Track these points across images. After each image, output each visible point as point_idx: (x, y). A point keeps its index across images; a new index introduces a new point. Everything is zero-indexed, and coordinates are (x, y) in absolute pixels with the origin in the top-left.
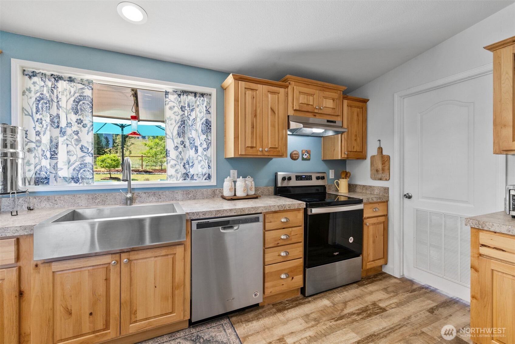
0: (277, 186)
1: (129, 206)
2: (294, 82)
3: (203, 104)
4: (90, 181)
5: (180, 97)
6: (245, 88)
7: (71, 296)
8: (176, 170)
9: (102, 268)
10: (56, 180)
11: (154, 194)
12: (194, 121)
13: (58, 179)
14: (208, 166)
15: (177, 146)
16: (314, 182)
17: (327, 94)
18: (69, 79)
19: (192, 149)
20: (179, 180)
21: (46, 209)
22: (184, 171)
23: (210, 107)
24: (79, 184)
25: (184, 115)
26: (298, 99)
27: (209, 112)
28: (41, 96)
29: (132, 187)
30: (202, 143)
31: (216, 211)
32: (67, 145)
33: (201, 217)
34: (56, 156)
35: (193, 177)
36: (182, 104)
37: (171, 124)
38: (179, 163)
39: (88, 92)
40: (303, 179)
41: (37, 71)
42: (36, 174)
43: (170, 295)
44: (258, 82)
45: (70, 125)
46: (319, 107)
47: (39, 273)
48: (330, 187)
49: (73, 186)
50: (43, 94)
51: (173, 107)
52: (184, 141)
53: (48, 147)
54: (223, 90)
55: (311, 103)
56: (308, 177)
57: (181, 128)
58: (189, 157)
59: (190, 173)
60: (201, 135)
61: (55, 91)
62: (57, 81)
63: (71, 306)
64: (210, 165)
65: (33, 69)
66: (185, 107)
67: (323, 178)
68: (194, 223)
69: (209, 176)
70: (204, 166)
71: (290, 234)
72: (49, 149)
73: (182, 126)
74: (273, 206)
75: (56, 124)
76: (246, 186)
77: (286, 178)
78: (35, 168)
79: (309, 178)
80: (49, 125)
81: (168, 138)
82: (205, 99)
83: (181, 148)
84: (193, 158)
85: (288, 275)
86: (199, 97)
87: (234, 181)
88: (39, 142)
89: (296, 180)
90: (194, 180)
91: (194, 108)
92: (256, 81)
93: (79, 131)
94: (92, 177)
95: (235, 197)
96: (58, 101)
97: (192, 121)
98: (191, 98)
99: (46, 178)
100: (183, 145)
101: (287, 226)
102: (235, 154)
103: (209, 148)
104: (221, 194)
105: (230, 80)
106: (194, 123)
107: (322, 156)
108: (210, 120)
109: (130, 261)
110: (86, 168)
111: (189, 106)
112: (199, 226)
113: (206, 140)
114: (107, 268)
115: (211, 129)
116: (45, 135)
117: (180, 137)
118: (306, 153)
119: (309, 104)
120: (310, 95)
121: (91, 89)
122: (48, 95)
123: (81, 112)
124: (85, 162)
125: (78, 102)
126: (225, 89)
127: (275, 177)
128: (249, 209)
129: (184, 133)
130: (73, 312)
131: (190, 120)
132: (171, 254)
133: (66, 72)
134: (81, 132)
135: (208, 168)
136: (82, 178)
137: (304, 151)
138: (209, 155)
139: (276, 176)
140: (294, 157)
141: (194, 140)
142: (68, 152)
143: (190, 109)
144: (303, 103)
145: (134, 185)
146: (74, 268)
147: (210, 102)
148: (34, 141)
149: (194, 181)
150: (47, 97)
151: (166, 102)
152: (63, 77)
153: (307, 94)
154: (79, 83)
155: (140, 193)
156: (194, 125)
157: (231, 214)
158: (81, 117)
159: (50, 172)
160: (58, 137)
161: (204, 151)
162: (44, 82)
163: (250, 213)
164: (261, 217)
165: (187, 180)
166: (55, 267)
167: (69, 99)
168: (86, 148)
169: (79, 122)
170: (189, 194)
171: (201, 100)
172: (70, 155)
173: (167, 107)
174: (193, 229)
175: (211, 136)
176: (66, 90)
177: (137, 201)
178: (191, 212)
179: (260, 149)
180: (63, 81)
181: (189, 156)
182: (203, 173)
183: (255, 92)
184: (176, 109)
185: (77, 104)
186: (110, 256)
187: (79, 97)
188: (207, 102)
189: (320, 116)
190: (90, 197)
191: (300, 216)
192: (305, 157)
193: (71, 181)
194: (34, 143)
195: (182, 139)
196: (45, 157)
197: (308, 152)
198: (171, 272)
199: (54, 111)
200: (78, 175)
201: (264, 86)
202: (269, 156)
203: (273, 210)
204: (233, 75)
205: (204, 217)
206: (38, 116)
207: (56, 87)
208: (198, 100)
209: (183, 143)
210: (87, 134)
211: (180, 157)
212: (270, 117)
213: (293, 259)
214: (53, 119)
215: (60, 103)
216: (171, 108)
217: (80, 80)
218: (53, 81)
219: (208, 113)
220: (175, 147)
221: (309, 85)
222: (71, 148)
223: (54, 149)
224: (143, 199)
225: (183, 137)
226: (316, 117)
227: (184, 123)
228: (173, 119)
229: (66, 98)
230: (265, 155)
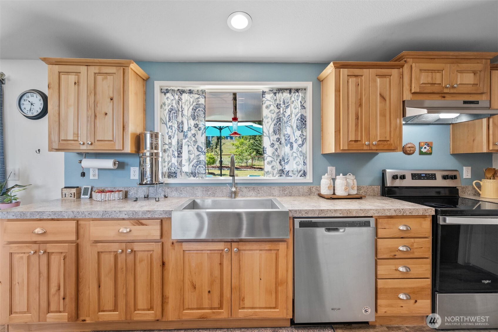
0: (386, 186)
1: (233, 199)
2: (411, 59)
3: (298, 100)
4: (204, 175)
5: (275, 95)
6: (348, 76)
7: (195, 273)
8: (273, 167)
9: (218, 253)
10: (181, 174)
11: (254, 189)
12: (289, 117)
13: (183, 174)
14: (303, 162)
15: (273, 143)
16: (439, 182)
17: (464, 66)
18: (189, 92)
19: (287, 145)
20: (275, 176)
21: (175, 197)
22: (280, 168)
23: (305, 102)
24: (196, 178)
25: (280, 112)
26: (418, 79)
27: (304, 107)
28: (171, 107)
29: (236, 182)
30: (297, 139)
31: (319, 210)
32: (188, 145)
33: (304, 216)
34: (181, 155)
35: (288, 174)
36: (278, 102)
37: (268, 123)
38: (275, 159)
39: (202, 101)
40: (422, 178)
41: (169, 88)
42: (168, 169)
43: (274, 290)
44: (364, 66)
45: (190, 130)
46: (450, 84)
47: (174, 249)
48: (464, 189)
49: (192, 180)
50: (173, 106)
51: (269, 106)
52: (280, 138)
53: (176, 147)
54: (320, 82)
55: (438, 82)
56: (430, 175)
57: (276, 125)
58: (285, 154)
59: (286, 169)
60: (295, 131)
61: (180, 102)
62: (181, 94)
63: (195, 281)
64: (305, 161)
65: (167, 87)
66: (280, 104)
67: (454, 177)
68: (297, 221)
69: (304, 173)
70: (300, 162)
71: (412, 246)
72: (177, 149)
73: (278, 123)
74: (387, 209)
75: (181, 129)
76: (347, 185)
77: (398, 177)
78: (168, 164)
79: (432, 177)
80: (177, 130)
81: (265, 136)
82: (300, 94)
83: (277, 144)
84: (288, 154)
85: (410, 296)
86: (294, 93)
87: (332, 179)
88: (170, 144)
89: (413, 179)
90: (289, 176)
91: (289, 105)
92: (360, 66)
93: (196, 133)
94: (204, 172)
95: (334, 196)
96: (182, 111)
97: (287, 118)
98: (286, 95)
99: (174, 173)
100: (279, 141)
101: (408, 235)
102: (335, 150)
103: (304, 144)
104: (317, 192)
105: (330, 69)
106: (289, 119)
107: (450, 149)
108: (305, 115)
109: (239, 250)
110: (201, 164)
111: (284, 103)
112: (302, 225)
113: (302, 135)
114: (221, 254)
115: (306, 124)
116: (174, 139)
117: (276, 135)
118: (425, 146)
119: (435, 84)
120: (436, 71)
121: (204, 97)
122: (176, 106)
123: (197, 118)
124: (200, 159)
125: (195, 110)
126: (322, 81)
127: (382, 175)
128: (357, 211)
129: (279, 130)
130: (197, 287)
131: (285, 117)
132: (275, 250)
133: (187, 85)
134: (197, 135)
135: (304, 164)
136: (198, 173)
137: (422, 144)
138: (304, 152)
139: (384, 174)
140: (407, 151)
141: (289, 137)
142: (189, 152)
143: (285, 106)
144: (426, 82)
145: (237, 180)
146: (197, 249)
147: (305, 96)
148: (168, 143)
149: (289, 178)
150: (175, 108)
151: (263, 101)
152: (185, 90)
153: (431, 71)
154: (196, 94)
155: (242, 188)
156: (289, 121)
157: (336, 215)
158: (197, 122)
159: (178, 168)
160: (182, 139)
161: (300, 147)
162: (174, 96)
163: (358, 215)
164: (372, 221)
165: (283, 176)
166: (185, 246)
167: (189, 108)
168: (200, 147)
169: (196, 126)
170: (285, 190)
171: (295, 96)
172: (190, 154)
173: (264, 106)
174: (295, 227)
175: (306, 132)
176: (188, 100)
177: (239, 194)
178: (294, 210)
179: (367, 143)
180: (185, 94)
181: (285, 152)
182: (299, 170)
183: (360, 79)
184: (272, 107)
185: (194, 111)
186: (223, 244)
187: (196, 106)
188: (302, 97)
189: (452, 97)
190: (204, 189)
191: (427, 225)
192: (424, 150)
193: (191, 175)
194: (168, 145)
195: (278, 136)
196: (174, 155)
197: (428, 144)
198: (274, 268)
199: (180, 119)
200: (195, 170)
201: (371, 70)
202: (377, 150)
203: (388, 215)
204: (334, 63)
205: (307, 216)
206: (170, 124)
207: (181, 99)
208: (293, 96)
209: (278, 140)
210: (202, 136)
211: (276, 153)
212: (378, 104)
213: (417, 277)
214: (179, 125)
215: (183, 111)
216: (267, 107)
217: (196, 91)
218: (179, 95)
219: (303, 109)
220: (271, 144)
221: (434, 58)
222: (191, 148)
223: (180, 150)
224: (244, 193)
225: (279, 135)
226: (446, 99)
227: (280, 120)
228: (269, 117)
229: (187, 107)
230: (372, 150)
